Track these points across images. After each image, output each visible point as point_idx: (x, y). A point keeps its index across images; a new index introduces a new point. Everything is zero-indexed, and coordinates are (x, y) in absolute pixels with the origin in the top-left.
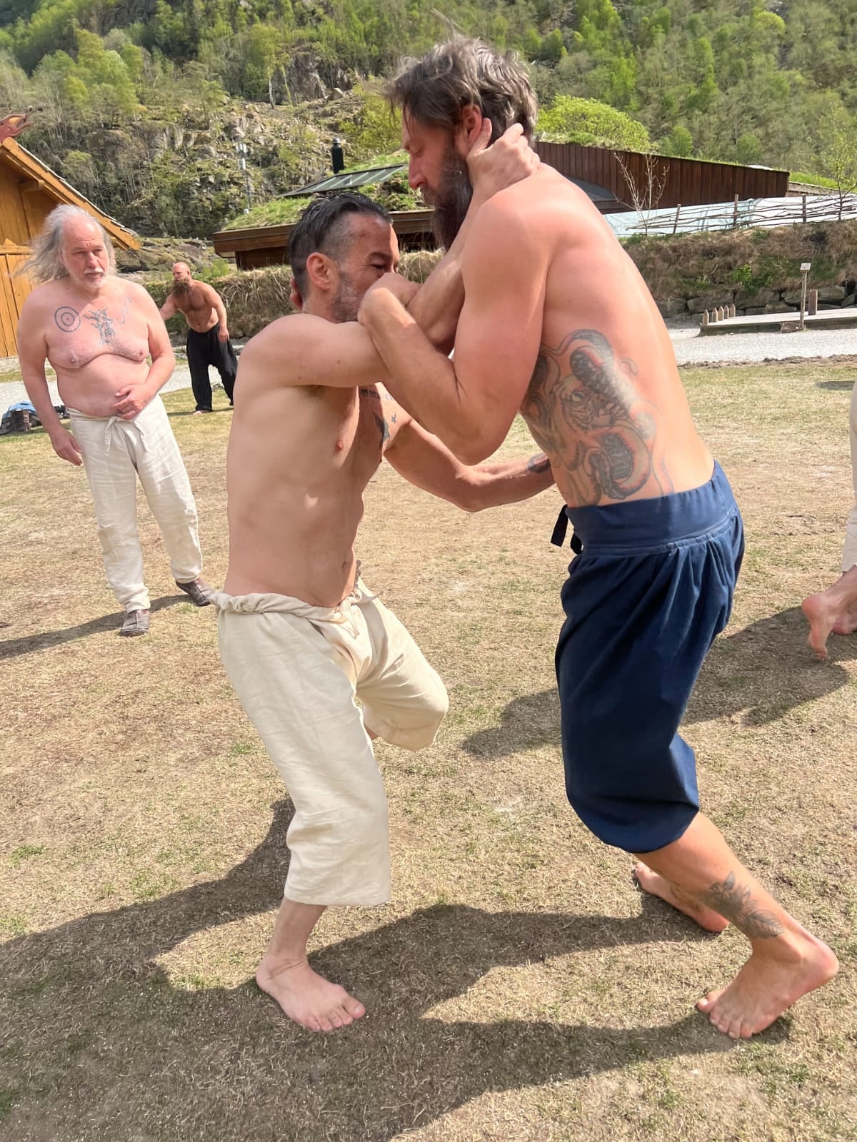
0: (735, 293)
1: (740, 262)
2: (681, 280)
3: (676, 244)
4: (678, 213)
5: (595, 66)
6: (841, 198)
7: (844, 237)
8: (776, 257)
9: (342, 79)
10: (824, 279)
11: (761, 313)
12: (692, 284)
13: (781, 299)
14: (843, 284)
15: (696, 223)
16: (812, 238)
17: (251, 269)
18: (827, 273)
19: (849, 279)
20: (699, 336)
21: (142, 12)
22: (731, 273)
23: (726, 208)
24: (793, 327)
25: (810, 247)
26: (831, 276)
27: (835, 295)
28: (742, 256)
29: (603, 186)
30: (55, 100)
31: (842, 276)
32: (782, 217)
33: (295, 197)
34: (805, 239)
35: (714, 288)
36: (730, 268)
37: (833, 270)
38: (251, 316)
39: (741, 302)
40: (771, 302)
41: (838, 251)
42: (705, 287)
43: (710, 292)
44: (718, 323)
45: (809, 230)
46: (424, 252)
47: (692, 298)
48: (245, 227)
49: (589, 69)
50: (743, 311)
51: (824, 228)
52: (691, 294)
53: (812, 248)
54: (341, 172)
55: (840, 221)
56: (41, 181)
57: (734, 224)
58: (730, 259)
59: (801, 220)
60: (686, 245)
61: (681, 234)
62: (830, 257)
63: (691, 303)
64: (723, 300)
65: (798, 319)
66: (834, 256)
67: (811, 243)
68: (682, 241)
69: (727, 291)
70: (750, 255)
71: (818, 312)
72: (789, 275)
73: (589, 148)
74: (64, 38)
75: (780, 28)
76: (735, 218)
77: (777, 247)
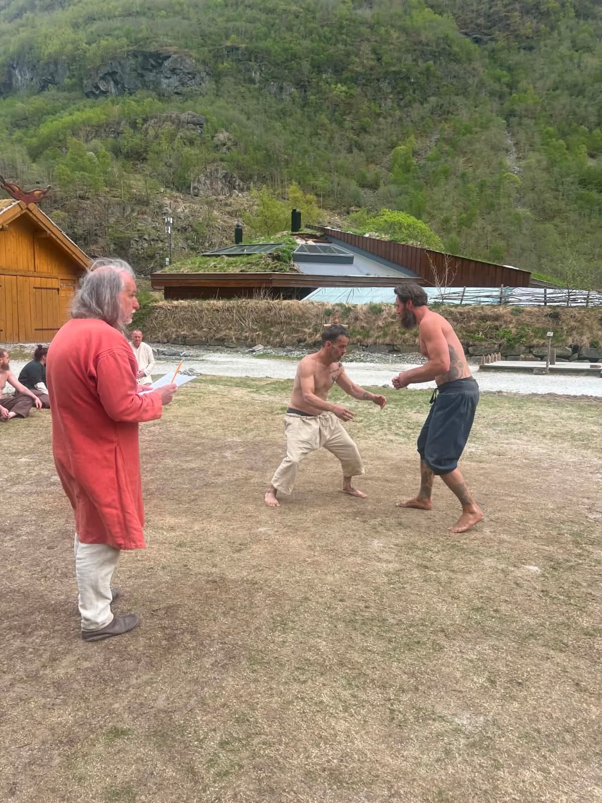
0: (500, 345)
1: (504, 326)
2: (464, 334)
3: (462, 311)
4: (464, 292)
5: (401, 194)
6: (569, 293)
7: (571, 317)
8: (527, 325)
9: (239, 185)
10: (558, 341)
11: (517, 360)
12: (472, 338)
13: (531, 352)
14: (570, 346)
15: (475, 299)
16: (551, 315)
17: (177, 300)
18: (560, 339)
19: (575, 344)
20: (478, 371)
21: (114, 132)
22: (498, 332)
23: (495, 291)
24: (540, 371)
25: (549, 321)
26: (563, 341)
27: (565, 353)
28: (505, 322)
29: (411, 269)
30: (49, 178)
31: (570, 340)
32: (531, 301)
33: (209, 256)
34: (546, 316)
35: (486, 341)
36: (497, 329)
37: (564, 337)
38: (174, 330)
39: (504, 352)
40: (523, 353)
41: (567, 325)
42: (481, 340)
43: (483, 343)
44: (491, 364)
45: (548, 310)
46: (295, 300)
47: (471, 346)
48: (174, 272)
49: (397, 196)
50: (505, 357)
51: (558, 310)
52: (471, 343)
53: (551, 323)
54: (241, 244)
55: (567, 307)
56: (49, 232)
57: (500, 302)
58: (497, 323)
59: (543, 304)
60: (469, 312)
61: (466, 305)
62: (562, 328)
63: (470, 349)
64: (493, 350)
65: (545, 366)
66: (565, 328)
67: (549, 319)
68: (466, 309)
69: (495, 344)
70: (510, 323)
71: (556, 363)
72: (535, 337)
73: (403, 245)
74: (60, 141)
75: (518, 183)
76: (501, 298)
77: (527, 319)
